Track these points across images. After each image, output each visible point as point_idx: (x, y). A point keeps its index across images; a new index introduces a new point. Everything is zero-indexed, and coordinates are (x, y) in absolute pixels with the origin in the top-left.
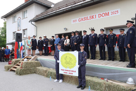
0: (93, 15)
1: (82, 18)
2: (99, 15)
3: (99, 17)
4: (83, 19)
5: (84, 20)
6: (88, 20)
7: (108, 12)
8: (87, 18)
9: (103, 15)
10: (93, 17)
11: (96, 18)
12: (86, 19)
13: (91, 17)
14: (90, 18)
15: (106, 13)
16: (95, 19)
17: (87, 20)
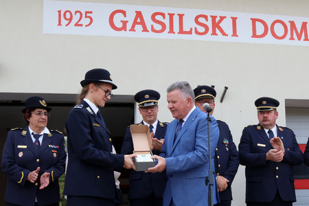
0: (218, 14)
1: (139, 14)
2: (254, 21)
3: (254, 35)
4: (149, 22)
5: (158, 27)
6: (181, 31)
7: (304, 25)
8: (176, 19)
9: (279, 30)
10: (216, 25)
11: (235, 34)
12: (167, 21)
13: (201, 20)
14: (201, 29)
15: (292, 23)
16: (230, 39)
17: (176, 36)
